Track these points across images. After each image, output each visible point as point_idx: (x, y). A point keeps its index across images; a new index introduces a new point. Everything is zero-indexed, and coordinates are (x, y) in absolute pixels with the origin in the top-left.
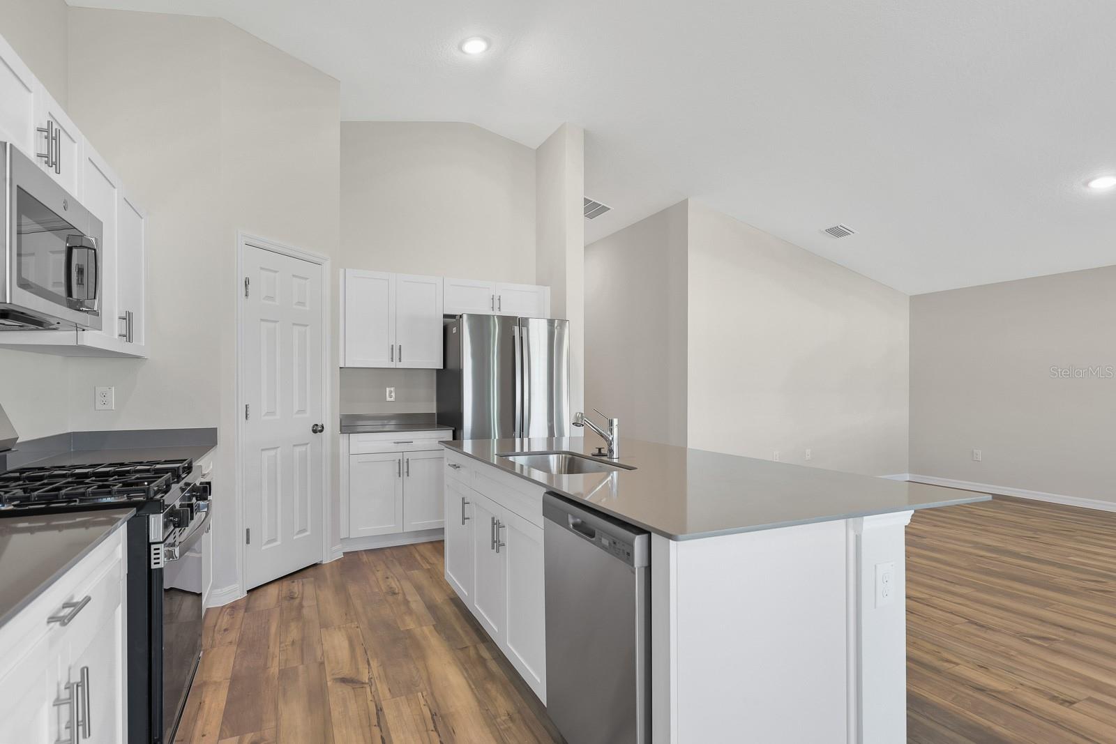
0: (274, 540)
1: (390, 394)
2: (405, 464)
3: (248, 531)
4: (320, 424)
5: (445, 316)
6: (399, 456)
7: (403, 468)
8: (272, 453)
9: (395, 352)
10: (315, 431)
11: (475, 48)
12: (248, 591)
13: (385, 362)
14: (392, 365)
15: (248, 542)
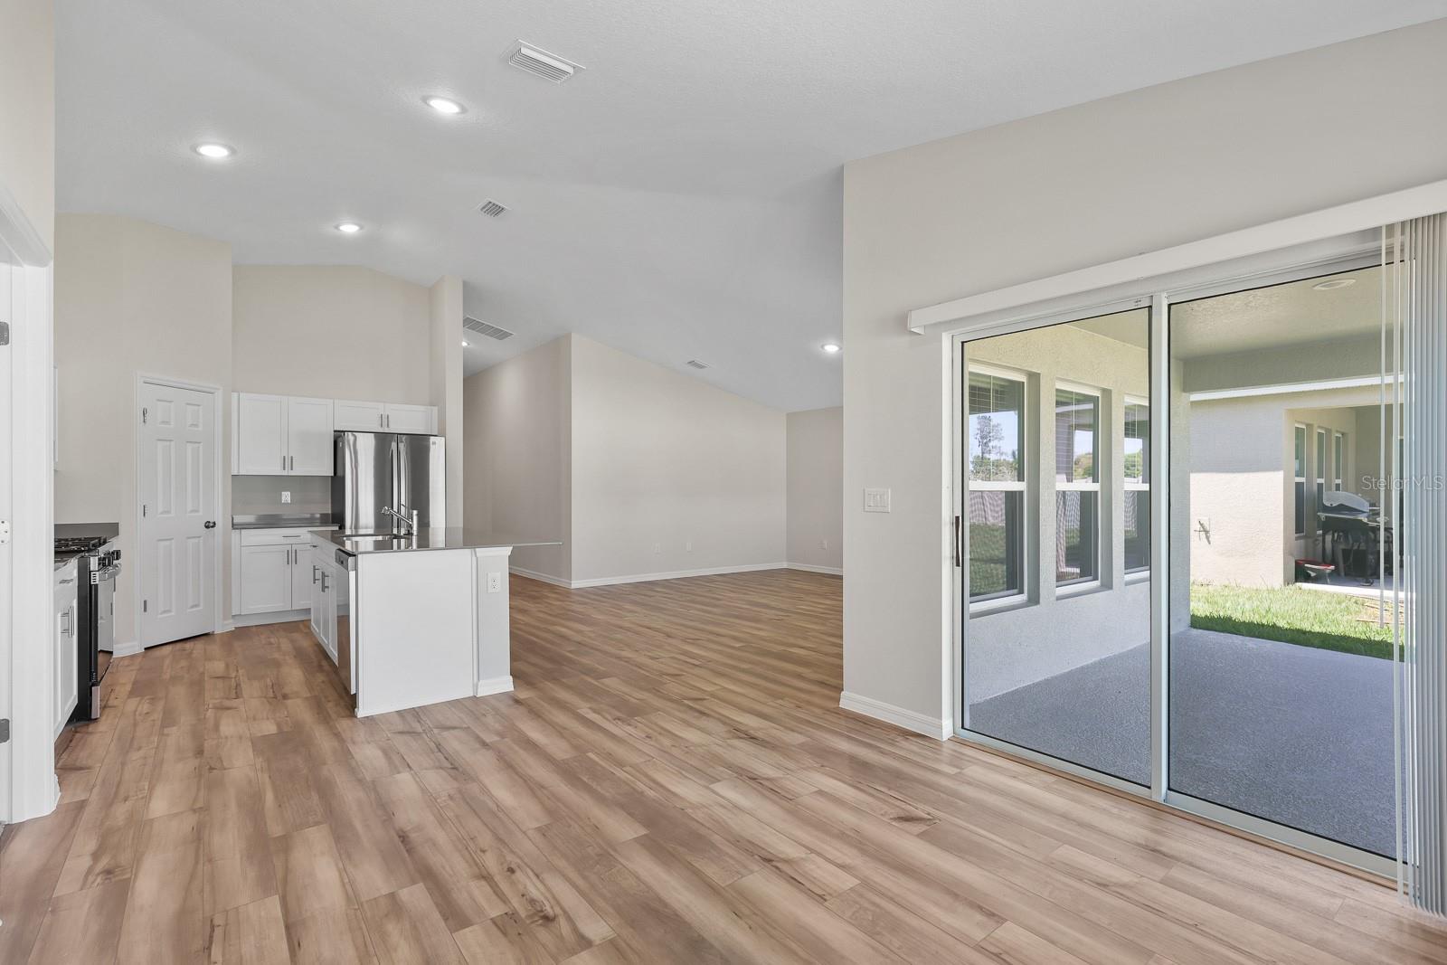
0: (169, 611)
1: (286, 497)
2: (294, 554)
3: (145, 602)
4: (212, 521)
5: (335, 431)
6: (289, 548)
7: (292, 557)
8: (168, 543)
9: (288, 461)
10: (207, 527)
11: (349, 229)
12: (146, 649)
13: (277, 470)
14: (285, 473)
15: (145, 610)
